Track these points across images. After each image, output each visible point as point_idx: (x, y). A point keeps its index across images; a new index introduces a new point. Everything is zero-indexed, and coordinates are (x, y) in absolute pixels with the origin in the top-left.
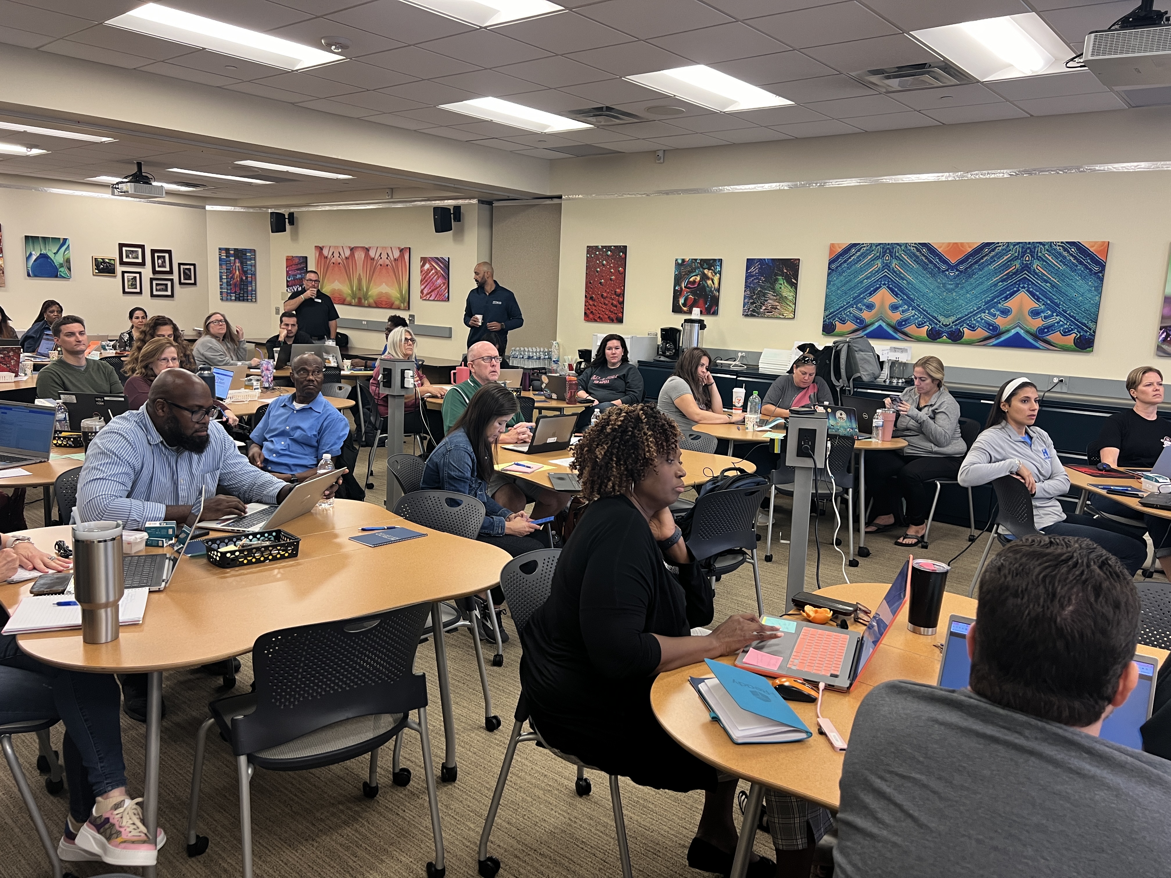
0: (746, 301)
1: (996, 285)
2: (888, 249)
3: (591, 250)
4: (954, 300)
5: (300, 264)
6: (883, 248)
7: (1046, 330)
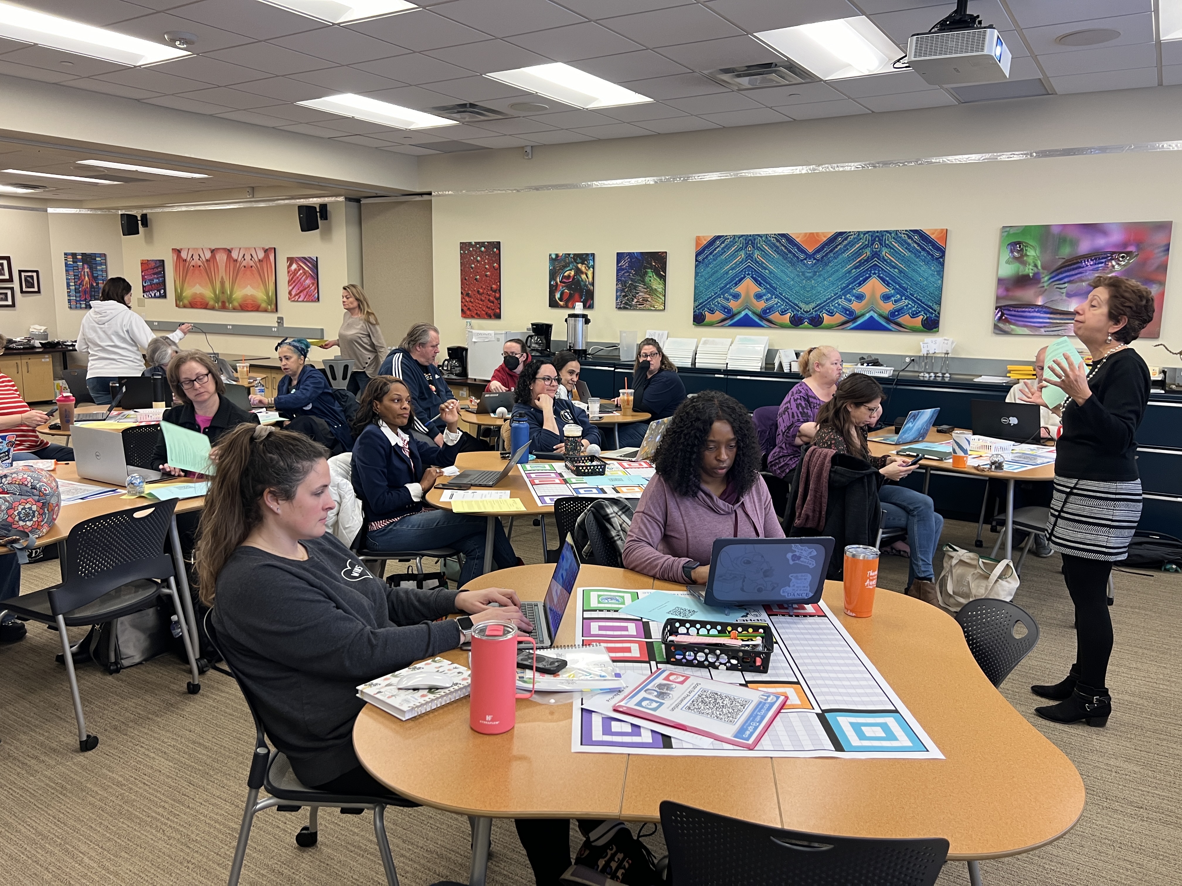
0: (618, 294)
1: (850, 272)
2: (750, 241)
3: (464, 246)
4: (813, 288)
5: (157, 268)
6: (746, 240)
7: (897, 313)
